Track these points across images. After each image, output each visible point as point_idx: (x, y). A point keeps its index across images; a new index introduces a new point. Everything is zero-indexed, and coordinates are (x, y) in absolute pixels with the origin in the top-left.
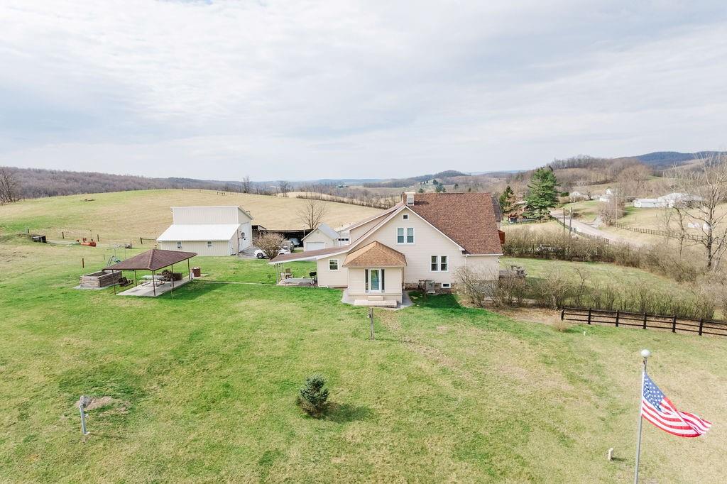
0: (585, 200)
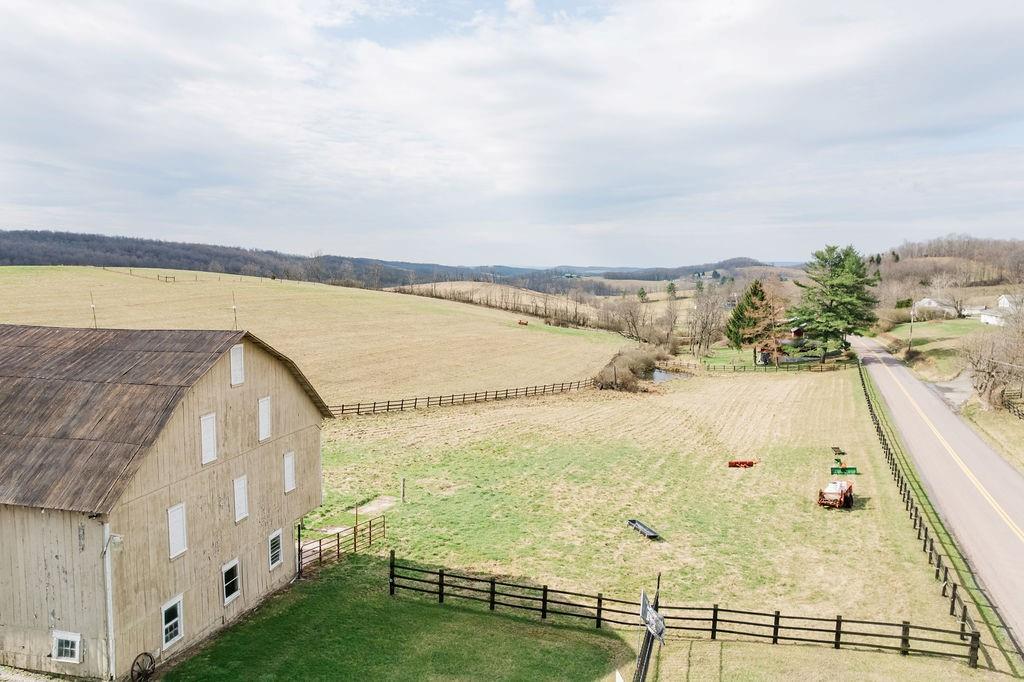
0: (948, 317)
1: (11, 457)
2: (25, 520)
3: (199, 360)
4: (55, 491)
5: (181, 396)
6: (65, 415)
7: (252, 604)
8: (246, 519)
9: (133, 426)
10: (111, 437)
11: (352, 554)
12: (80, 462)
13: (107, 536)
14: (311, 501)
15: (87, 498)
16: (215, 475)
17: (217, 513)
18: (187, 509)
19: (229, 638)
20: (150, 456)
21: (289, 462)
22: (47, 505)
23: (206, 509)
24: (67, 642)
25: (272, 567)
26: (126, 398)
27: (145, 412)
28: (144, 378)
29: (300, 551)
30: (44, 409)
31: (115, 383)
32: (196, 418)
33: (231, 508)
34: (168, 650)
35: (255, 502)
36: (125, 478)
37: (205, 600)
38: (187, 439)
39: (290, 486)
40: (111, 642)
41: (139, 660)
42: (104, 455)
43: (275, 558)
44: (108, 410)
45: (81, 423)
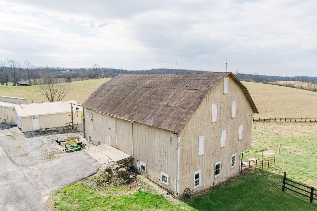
1: (152, 111)
2: (155, 132)
3: (213, 81)
4: (164, 123)
5: (207, 93)
6: (168, 99)
7: (224, 180)
8: (224, 147)
9: (189, 103)
10: (181, 106)
11: (261, 169)
12: (172, 114)
13: (179, 142)
14: (247, 146)
15: (173, 126)
16: (215, 127)
17: (215, 142)
18: (205, 138)
19: (215, 191)
20: (194, 115)
21: (241, 128)
22: (161, 128)
23: (211, 139)
24: (165, 177)
25: (232, 167)
26: (187, 94)
27: (194, 98)
28: (193, 88)
29: (242, 164)
30: (162, 97)
31: (183, 89)
32: (211, 104)
33: (220, 141)
34: (195, 189)
35: (228, 141)
36: (186, 121)
37: (208, 175)
38: (207, 111)
39: (240, 138)
40: (178, 181)
41: (186, 190)
42: (179, 112)
43: (233, 164)
44: (181, 98)
45: (173, 101)
